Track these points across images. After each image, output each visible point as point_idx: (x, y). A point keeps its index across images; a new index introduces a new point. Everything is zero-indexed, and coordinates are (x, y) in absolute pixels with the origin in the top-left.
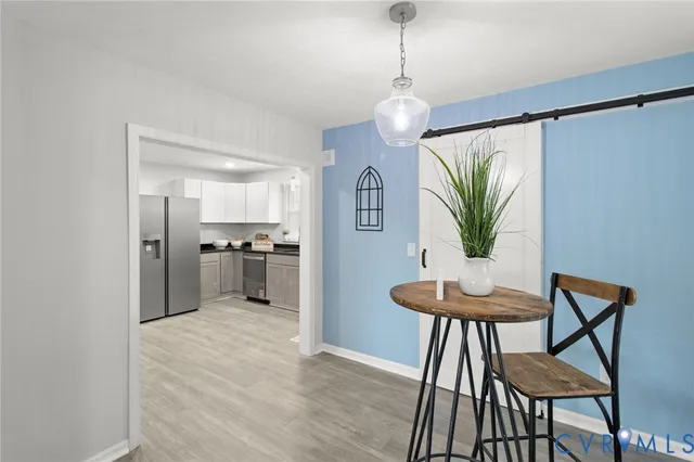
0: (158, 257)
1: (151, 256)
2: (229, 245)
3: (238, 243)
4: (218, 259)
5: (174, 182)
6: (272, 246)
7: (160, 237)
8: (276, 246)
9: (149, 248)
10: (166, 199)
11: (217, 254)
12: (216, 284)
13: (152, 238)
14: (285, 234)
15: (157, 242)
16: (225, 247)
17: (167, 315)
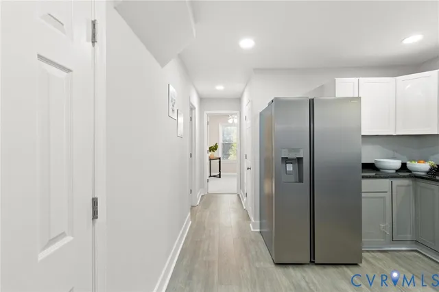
0: (301, 180)
1: (293, 178)
2: (404, 166)
3: (421, 166)
4: (387, 189)
5: (322, 87)
7: (304, 154)
9: (290, 167)
10: (312, 102)
11: (387, 181)
12: (385, 226)
13: (293, 156)
15: (300, 160)
16: (397, 171)
17: (312, 262)
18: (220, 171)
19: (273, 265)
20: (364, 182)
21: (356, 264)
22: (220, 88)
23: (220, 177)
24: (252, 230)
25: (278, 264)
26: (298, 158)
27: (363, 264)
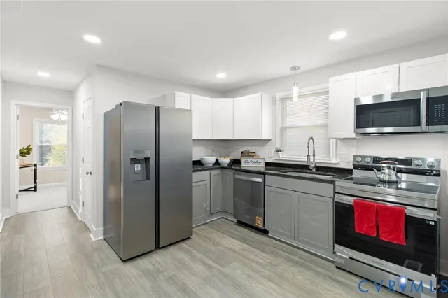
0: (148, 178)
1: (140, 177)
2: (217, 160)
3: (225, 161)
4: (208, 178)
6: (263, 165)
7: (150, 154)
8: (267, 164)
9: (138, 167)
10: (157, 109)
11: (208, 172)
12: (206, 205)
13: (141, 156)
14: (278, 151)
15: (147, 160)
16: (214, 165)
17: (158, 248)
18: (35, 182)
19: (122, 263)
20: (194, 174)
21: (189, 238)
22: (44, 75)
23: (35, 190)
24: (94, 239)
25: (125, 261)
26: (145, 159)
27: (194, 236)
